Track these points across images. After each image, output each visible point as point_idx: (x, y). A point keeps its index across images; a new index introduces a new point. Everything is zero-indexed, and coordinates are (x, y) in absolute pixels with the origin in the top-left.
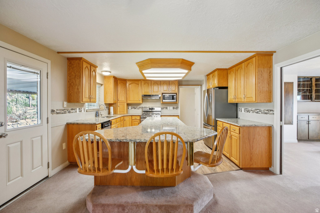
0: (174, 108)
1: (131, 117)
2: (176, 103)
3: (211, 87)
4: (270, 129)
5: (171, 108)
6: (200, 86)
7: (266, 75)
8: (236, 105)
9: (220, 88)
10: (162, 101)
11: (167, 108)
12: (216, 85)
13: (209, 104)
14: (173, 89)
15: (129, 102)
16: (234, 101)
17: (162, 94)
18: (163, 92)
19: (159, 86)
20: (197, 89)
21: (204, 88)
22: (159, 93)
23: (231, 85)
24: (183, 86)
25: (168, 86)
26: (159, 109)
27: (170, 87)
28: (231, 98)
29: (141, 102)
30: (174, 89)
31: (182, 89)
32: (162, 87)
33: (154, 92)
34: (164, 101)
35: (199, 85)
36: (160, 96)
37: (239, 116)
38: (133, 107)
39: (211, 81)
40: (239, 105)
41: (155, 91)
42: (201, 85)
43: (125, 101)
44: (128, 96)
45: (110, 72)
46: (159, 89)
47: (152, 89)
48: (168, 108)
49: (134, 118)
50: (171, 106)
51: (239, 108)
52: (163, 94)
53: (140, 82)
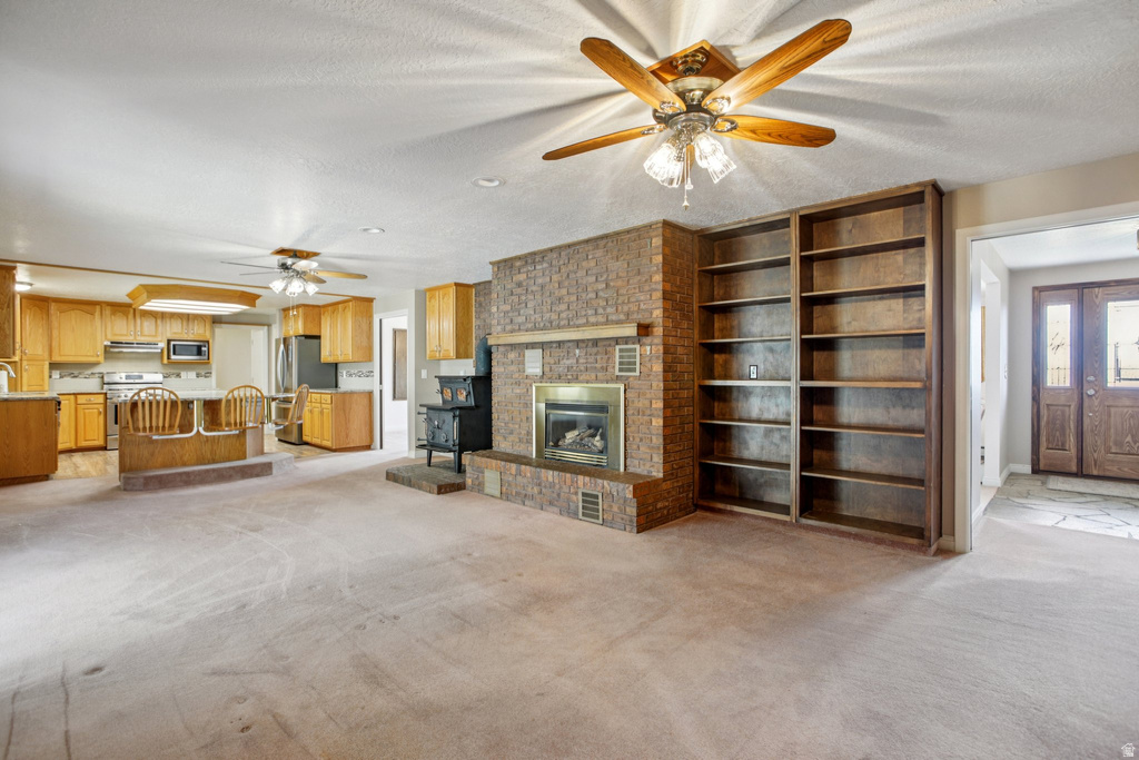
0: (198, 375)
1: (72, 397)
2: (207, 363)
3: (291, 333)
4: (370, 394)
5: (192, 375)
6: (266, 328)
7: (365, 327)
8: (336, 365)
9: (307, 337)
10: (169, 358)
11: (178, 375)
12: (301, 332)
13: (287, 365)
14: (197, 332)
15: (57, 358)
16: (331, 360)
17: (169, 341)
18: (170, 336)
19: (159, 322)
20: (259, 335)
21: (276, 333)
22: (159, 339)
23: (326, 333)
24: (223, 325)
25: (185, 323)
26: (159, 377)
27: (191, 326)
28: (327, 354)
29: (101, 359)
30: (201, 331)
31: (220, 331)
32: (168, 325)
33: (142, 335)
34: (173, 357)
35: (264, 325)
36: (163, 345)
37: (340, 385)
38: (65, 372)
39: (291, 322)
40: (339, 366)
41: (146, 332)
42: (269, 325)
43: (46, 355)
44: (55, 344)
45: (31, 285)
46: (160, 328)
47: (138, 328)
48: (183, 374)
49: (81, 399)
50: (192, 369)
51: (339, 370)
52: (172, 343)
53: (98, 308)
